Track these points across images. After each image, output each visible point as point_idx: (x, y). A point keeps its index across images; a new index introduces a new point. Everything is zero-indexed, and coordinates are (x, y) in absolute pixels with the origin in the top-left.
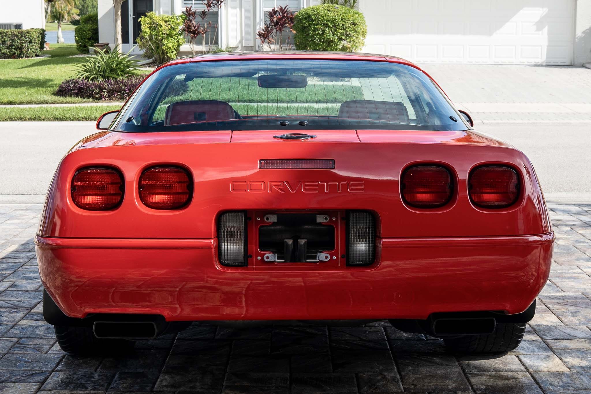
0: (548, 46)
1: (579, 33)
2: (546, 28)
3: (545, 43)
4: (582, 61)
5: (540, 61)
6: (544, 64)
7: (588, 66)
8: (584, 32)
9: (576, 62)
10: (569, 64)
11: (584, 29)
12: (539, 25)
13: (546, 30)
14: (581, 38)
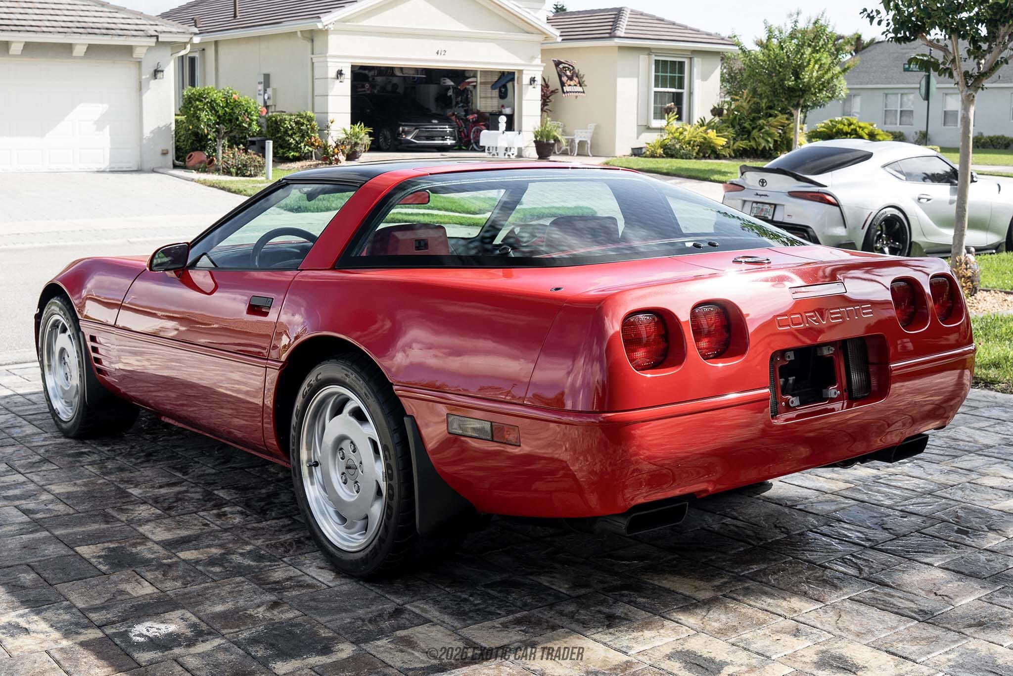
0: (111, 149)
1: (147, 133)
2: (108, 127)
3: (107, 146)
4: (152, 166)
5: (103, 167)
6: (108, 170)
7: (161, 170)
8: (151, 132)
9: (147, 166)
10: (136, 169)
11: (152, 129)
12: (100, 124)
13: (107, 129)
14: (149, 139)
